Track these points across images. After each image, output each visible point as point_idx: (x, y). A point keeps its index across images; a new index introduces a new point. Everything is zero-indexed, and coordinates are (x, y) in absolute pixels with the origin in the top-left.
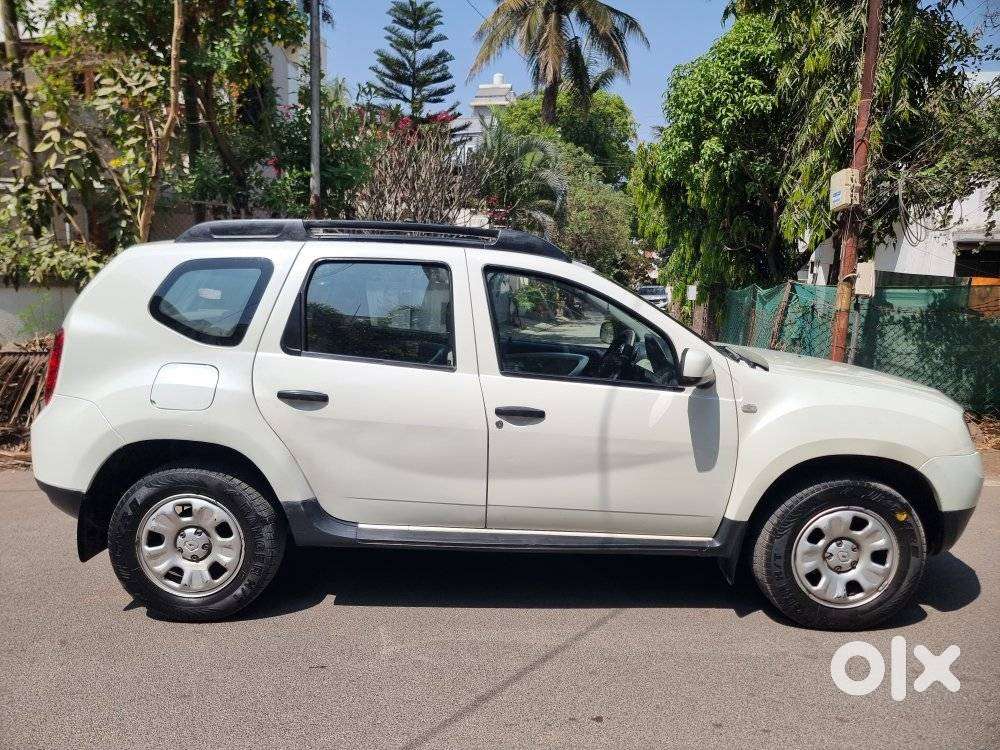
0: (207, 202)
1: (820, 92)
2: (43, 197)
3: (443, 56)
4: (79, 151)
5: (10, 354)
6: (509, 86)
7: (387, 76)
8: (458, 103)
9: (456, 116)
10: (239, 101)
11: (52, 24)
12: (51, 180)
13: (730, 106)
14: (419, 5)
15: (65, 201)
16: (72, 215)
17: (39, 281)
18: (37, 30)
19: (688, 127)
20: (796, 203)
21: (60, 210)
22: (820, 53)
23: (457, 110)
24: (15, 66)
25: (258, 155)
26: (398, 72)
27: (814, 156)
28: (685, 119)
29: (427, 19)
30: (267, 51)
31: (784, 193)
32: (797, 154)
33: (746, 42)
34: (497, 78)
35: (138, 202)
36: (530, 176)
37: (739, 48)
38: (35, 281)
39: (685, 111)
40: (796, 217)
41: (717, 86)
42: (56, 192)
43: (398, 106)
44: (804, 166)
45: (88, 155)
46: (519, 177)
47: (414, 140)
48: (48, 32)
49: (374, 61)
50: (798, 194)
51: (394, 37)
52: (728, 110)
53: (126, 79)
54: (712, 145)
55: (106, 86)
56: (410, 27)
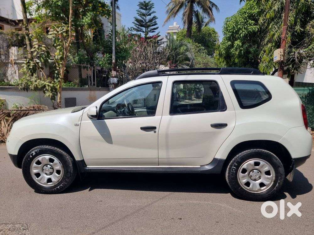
0: (82, 65)
1: (271, 24)
2: (34, 65)
3: (155, 18)
4: (44, 51)
5: (24, 110)
6: (179, 26)
7: (137, 25)
8: (160, 32)
9: (159, 36)
10: (93, 34)
11: (37, 13)
12: (36, 59)
13: (243, 30)
14: (147, 2)
15: (40, 66)
16: (42, 70)
17: (33, 89)
18: (32, 15)
19: (230, 37)
20: (264, 60)
21: (39, 69)
22: (271, 12)
23: (159, 34)
24: (26, 27)
25: (97, 50)
26: (141, 23)
27: (270, 45)
28: (229, 34)
29: (149, 7)
30: (100, 19)
31: (261, 57)
32: (264, 44)
33: (249, 9)
34: (175, 24)
35: (61, 65)
36: (182, 54)
37: (246, 11)
38: (32, 89)
39: (229, 32)
40: (264, 65)
41: (239, 24)
42: (38, 63)
43: (140, 34)
44: (266, 48)
45: (46, 52)
46: (179, 54)
47: (146, 44)
48: (36, 15)
49: (134, 20)
50: (265, 57)
51: (140, 13)
52: (243, 31)
53: (57, 29)
54: (238, 43)
55: (52, 31)
56: (145, 9)
